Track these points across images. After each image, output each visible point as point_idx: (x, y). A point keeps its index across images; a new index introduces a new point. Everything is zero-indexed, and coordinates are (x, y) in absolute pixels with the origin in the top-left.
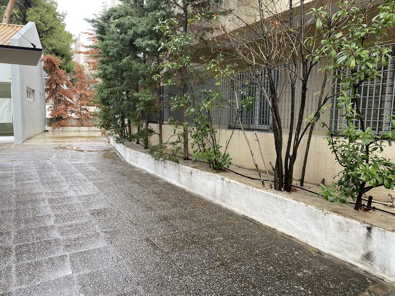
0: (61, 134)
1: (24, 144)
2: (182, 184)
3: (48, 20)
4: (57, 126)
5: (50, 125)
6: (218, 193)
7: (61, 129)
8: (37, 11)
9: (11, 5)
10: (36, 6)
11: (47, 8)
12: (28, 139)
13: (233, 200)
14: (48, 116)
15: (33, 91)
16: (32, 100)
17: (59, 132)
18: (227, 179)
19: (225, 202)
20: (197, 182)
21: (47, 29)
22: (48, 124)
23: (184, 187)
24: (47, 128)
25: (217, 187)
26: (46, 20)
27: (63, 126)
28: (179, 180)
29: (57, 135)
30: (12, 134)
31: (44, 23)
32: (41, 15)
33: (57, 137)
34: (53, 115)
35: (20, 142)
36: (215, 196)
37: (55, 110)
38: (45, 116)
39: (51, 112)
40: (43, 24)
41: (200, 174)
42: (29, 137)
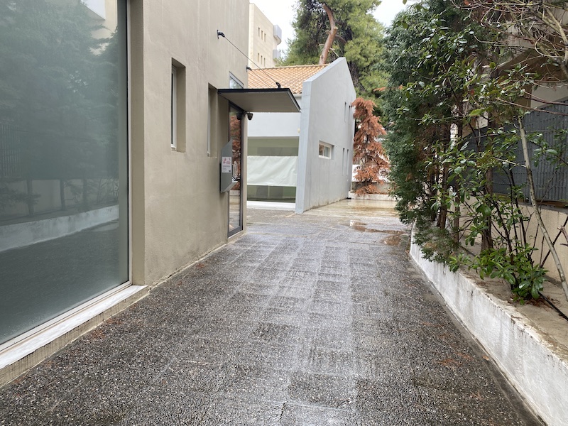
0: (367, 204)
1: (306, 213)
2: (460, 310)
3: (370, 53)
4: (362, 192)
5: (355, 190)
6: (505, 350)
7: (367, 196)
8: (358, 44)
9: (330, 41)
10: (358, 36)
11: (371, 37)
12: (314, 208)
13: (526, 373)
14: (354, 180)
15: (333, 146)
16: (330, 158)
17: (366, 201)
18: (520, 324)
19: (514, 374)
20: (478, 314)
21: (368, 64)
22: (353, 189)
23: (462, 318)
24: (351, 195)
25: (504, 335)
26: (368, 52)
27: (371, 193)
28: (457, 303)
29: (362, 204)
30: (293, 200)
31: (364, 57)
32: (362, 47)
33: (362, 209)
34: (358, 178)
35: (300, 211)
36: (500, 353)
37: (362, 171)
38: (351, 178)
39: (357, 174)
40: (363, 59)
41: (482, 299)
42: (317, 205)
